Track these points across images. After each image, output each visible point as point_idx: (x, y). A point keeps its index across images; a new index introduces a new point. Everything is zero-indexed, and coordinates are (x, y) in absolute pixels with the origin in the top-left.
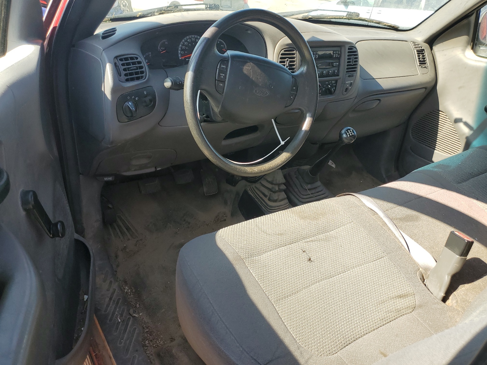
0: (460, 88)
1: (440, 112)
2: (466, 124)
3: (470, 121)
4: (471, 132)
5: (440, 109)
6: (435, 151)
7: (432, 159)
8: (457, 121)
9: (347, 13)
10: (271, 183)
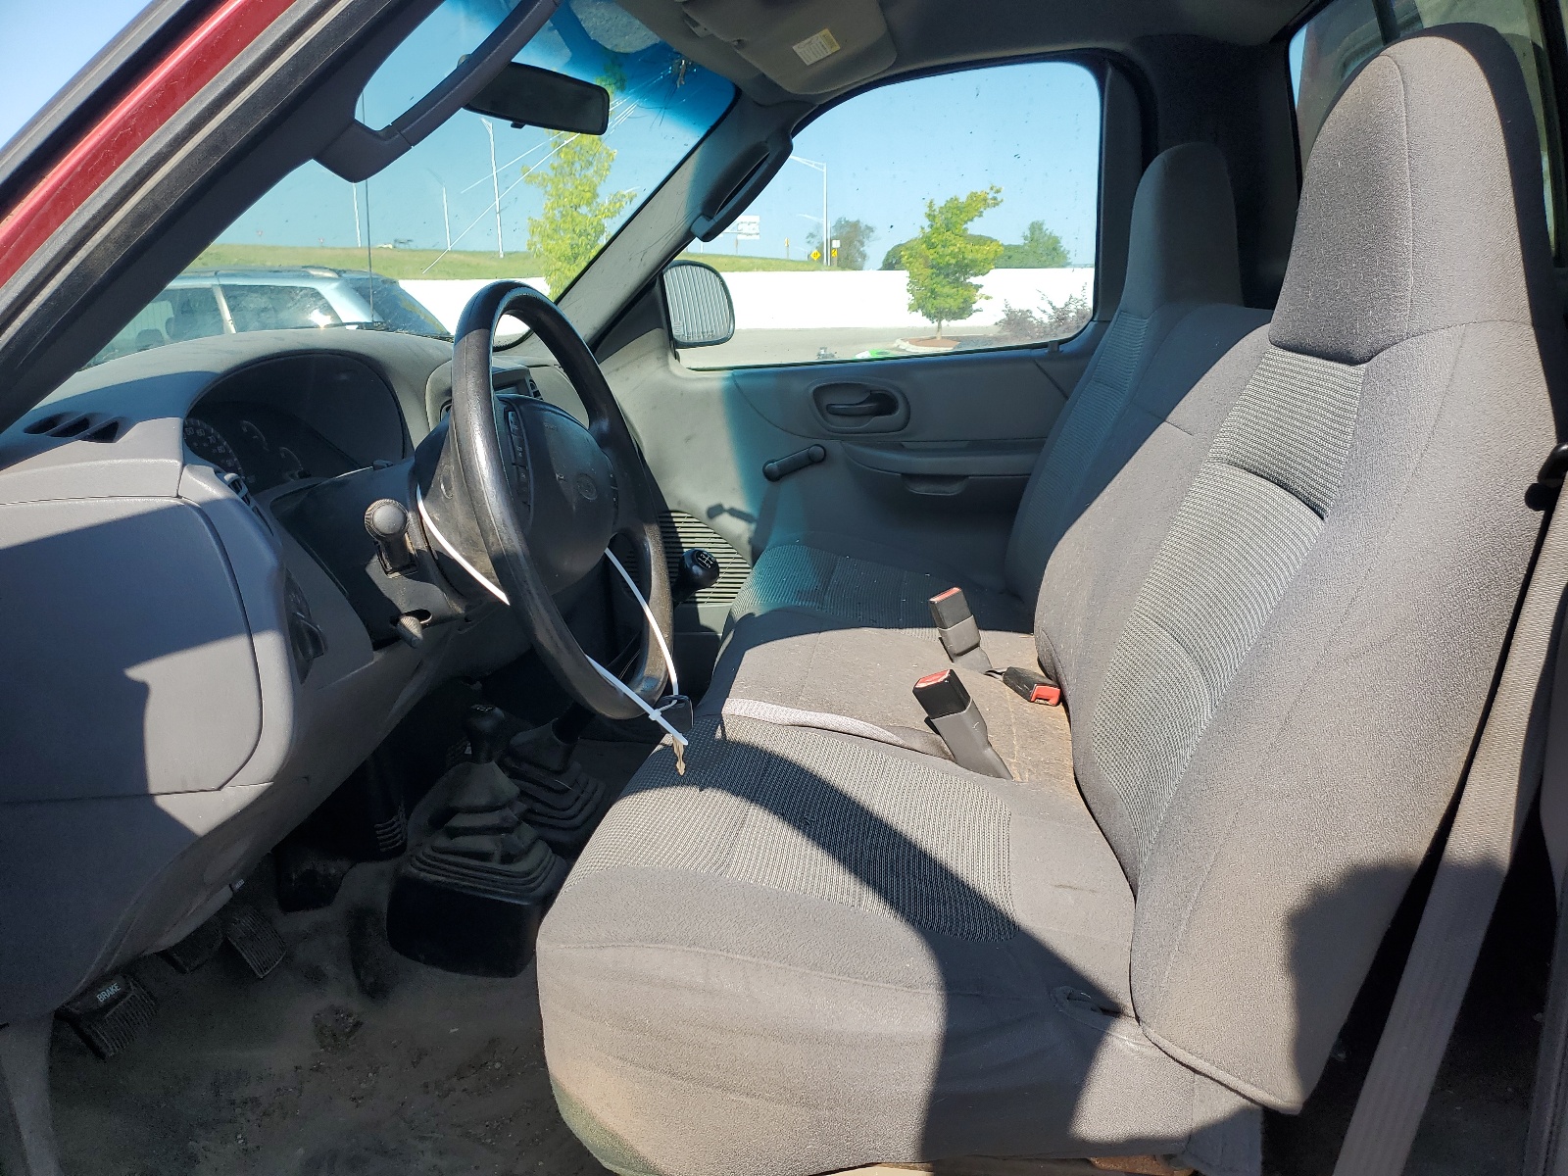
0: (688, 439)
1: (673, 514)
2: (734, 513)
3: (740, 504)
4: (753, 526)
5: (670, 507)
6: (699, 606)
7: (698, 620)
8: (715, 511)
9: (357, 326)
10: (490, 809)
